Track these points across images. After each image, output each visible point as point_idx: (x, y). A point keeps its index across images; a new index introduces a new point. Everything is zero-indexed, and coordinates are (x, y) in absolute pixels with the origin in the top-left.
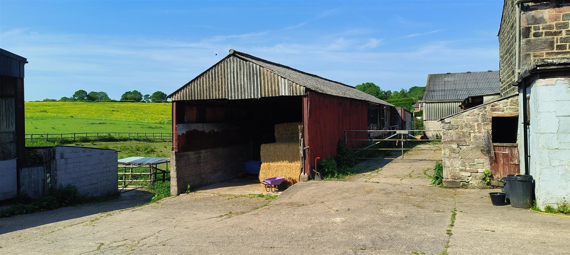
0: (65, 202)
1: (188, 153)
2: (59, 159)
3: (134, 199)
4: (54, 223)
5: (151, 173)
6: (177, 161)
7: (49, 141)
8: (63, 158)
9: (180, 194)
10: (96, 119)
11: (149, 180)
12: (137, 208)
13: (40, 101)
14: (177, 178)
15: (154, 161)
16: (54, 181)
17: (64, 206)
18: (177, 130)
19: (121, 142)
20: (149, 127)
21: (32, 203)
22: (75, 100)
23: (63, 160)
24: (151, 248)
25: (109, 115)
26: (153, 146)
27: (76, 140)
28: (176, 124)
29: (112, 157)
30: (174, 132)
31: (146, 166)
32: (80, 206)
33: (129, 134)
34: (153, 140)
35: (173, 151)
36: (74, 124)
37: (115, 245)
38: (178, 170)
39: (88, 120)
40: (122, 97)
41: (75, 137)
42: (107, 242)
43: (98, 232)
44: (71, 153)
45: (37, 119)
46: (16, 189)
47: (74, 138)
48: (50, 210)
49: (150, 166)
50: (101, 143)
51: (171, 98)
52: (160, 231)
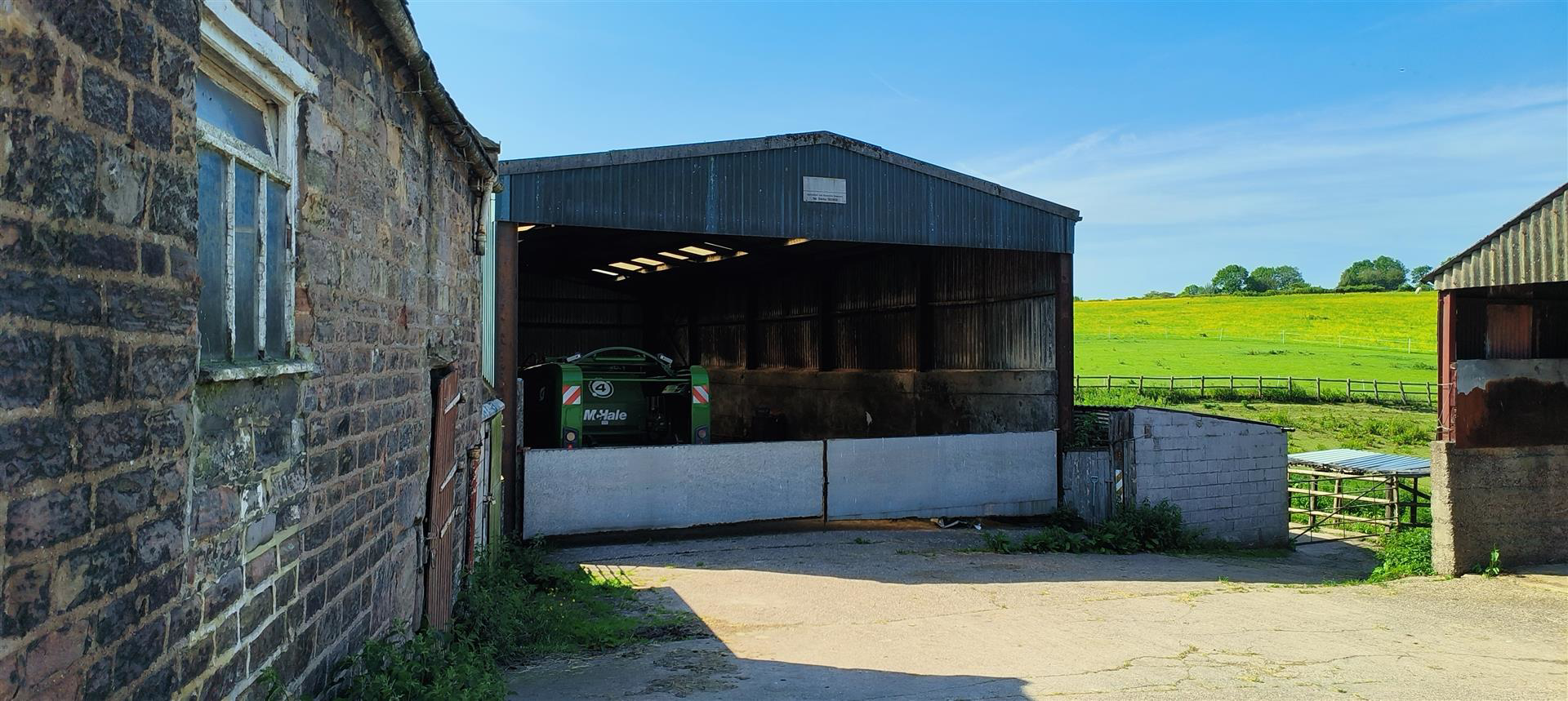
0: (1152, 543)
1: (1497, 451)
2: (1141, 439)
3: (1332, 565)
4: (1116, 582)
5: (1392, 499)
6: (1454, 471)
7: (1144, 395)
8: (1150, 437)
9: (1465, 575)
10: (1264, 341)
11: (1388, 522)
12: (1319, 588)
13: (1137, 299)
14: (1452, 523)
15: (1409, 467)
16: (1129, 487)
17: (1150, 550)
18: (1453, 378)
19: (1326, 406)
20: (1418, 367)
21: (1084, 530)
22: (1217, 292)
23: (1150, 441)
24: (1304, 688)
25: (1300, 329)
26: (1425, 423)
27: (1206, 394)
28: (1452, 360)
29: (1272, 445)
30: (1446, 384)
31: (1376, 479)
32: (1186, 556)
33: (1349, 385)
34: (1427, 404)
35: (1440, 442)
36: (1208, 353)
37: (1222, 658)
38: (1457, 501)
39: (1242, 344)
40: (1344, 276)
41: (1203, 387)
42: (1205, 648)
43: (1198, 622)
44: (1168, 425)
45: (1126, 340)
46: (1056, 495)
47: (1202, 391)
48: (1120, 554)
49: (1389, 481)
50: (1269, 405)
51: (1436, 282)
52: (1351, 657)
